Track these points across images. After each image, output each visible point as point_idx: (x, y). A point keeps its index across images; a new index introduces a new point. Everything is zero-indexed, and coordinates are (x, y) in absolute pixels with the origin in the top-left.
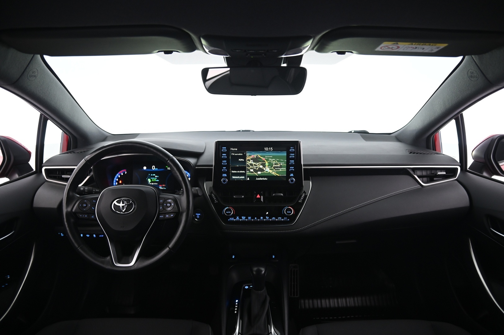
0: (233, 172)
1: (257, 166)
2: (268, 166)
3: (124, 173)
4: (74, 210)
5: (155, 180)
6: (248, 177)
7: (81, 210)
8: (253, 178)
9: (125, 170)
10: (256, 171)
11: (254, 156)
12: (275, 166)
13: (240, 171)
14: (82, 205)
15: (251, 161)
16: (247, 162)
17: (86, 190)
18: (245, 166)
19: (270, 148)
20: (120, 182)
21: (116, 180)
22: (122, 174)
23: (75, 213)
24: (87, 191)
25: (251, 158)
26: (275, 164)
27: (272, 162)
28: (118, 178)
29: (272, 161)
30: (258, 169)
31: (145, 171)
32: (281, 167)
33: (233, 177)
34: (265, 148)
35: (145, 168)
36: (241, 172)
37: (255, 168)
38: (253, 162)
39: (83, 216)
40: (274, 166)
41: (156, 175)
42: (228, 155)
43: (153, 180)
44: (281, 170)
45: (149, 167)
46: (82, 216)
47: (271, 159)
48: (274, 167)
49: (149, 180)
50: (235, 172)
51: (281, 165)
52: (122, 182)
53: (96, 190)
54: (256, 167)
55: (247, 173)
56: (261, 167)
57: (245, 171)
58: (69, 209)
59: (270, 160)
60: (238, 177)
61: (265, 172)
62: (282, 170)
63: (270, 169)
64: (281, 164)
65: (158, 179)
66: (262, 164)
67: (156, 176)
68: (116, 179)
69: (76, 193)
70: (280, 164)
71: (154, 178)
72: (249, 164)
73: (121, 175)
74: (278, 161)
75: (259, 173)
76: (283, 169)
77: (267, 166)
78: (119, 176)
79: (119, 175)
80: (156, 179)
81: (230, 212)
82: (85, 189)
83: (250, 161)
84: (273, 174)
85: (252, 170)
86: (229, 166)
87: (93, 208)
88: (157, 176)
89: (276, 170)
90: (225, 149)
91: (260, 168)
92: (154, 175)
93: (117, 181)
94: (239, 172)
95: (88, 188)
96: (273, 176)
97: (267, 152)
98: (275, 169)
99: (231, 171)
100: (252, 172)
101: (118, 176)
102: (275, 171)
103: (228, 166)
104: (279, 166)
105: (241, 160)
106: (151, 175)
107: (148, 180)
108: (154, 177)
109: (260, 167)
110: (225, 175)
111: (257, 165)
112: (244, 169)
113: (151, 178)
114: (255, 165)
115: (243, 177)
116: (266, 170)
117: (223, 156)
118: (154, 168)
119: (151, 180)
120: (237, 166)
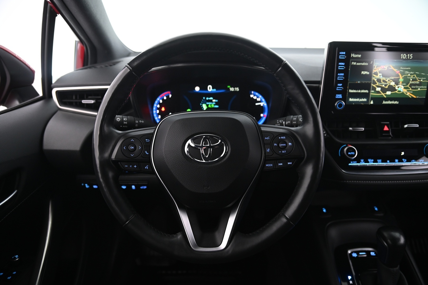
0: (351, 91)
1: (386, 82)
2: (403, 83)
3: (168, 97)
4: (113, 156)
5: (213, 106)
6: (372, 99)
7: (127, 157)
8: (378, 100)
9: (169, 92)
10: (384, 90)
11: (385, 67)
12: (413, 82)
13: (361, 90)
14: (127, 148)
15: (379, 74)
16: (374, 77)
17: (125, 121)
18: (369, 82)
19: (409, 55)
20: (163, 109)
21: (156, 107)
22: (165, 98)
23: (116, 162)
24: (126, 123)
25: (380, 69)
26: (413, 80)
27: (409, 77)
28: (159, 103)
29: (409, 75)
30: (387, 87)
31: (197, 93)
32: (420, 84)
33: (351, 100)
34: (402, 55)
35: (197, 89)
36: (363, 91)
37: (383, 86)
38: (381, 77)
39: (131, 166)
40: (411, 82)
41: (214, 99)
42: (347, 65)
43: (210, 106)
44: (419, 89)
45: (204, 88)
46: (129, 166)
47: (407, 72)
48: (411, 85)
49: (205, 107)
50: (355, 91)
51: (420, 82)
52: (165, 109)
53: (140, 121)
54: (386, 84)
55: (372, 93)
56: (393, 84)
57: (369, 90)
58: (106, 155)
59: (406, 74)
60: (358, 100)
61: (396, 92)
62: (421, 88)
63: (404, 88)
64: (422, 80)
65: (216, 104)
66: (394, 80)
67: (214, 101)
68: (157, 105)
69: (114, 128)
70: (420, 80)
71: (211, 103)
72: (376, 80)
73: (163, 99)
74: (418, 75)
75: (389, 93)
76: (423, 87)
77: (401, 82)
78: (161, 101)
79: (160, 99)
80: (215, 105)
81: (353, 153)
82: (123, 119)
83: (377, 75)
84: (408, 94)
85: (378, 89)
86: (347, 81)
87: (146, 152)
88: (216, 99)
89: (412, 89)
90: (343, 55)
91: (390, 86)
92: (211, 98)
93: (158, 109)
94: (359, 91)
95: (128, 118)
96: (408, 98)
97: (404, 62)
98: (411, 87)
99: (349, 91)
100: (378, 92)
101: (159, 101)
102: (410, 91)
103: (344, 82)
104: (418, 83)
105: (365, 73)
106: (207, 99)
107: (202, 105)
108: (211, 101)
109: (391, 84)
110: (339, 96)
111: (387, 80)
112: (368, 86)
113: (207, 103)
114: (384, 81)
115: (365, 100)
116: (399, 89)
117: (340, 65)
118: (210, 89)
119: (207, 105)
120: (359, 82)
